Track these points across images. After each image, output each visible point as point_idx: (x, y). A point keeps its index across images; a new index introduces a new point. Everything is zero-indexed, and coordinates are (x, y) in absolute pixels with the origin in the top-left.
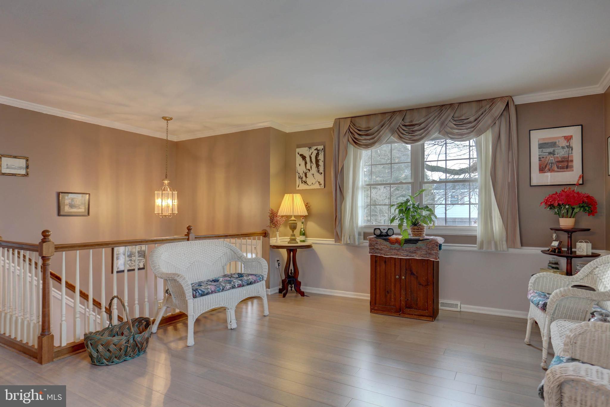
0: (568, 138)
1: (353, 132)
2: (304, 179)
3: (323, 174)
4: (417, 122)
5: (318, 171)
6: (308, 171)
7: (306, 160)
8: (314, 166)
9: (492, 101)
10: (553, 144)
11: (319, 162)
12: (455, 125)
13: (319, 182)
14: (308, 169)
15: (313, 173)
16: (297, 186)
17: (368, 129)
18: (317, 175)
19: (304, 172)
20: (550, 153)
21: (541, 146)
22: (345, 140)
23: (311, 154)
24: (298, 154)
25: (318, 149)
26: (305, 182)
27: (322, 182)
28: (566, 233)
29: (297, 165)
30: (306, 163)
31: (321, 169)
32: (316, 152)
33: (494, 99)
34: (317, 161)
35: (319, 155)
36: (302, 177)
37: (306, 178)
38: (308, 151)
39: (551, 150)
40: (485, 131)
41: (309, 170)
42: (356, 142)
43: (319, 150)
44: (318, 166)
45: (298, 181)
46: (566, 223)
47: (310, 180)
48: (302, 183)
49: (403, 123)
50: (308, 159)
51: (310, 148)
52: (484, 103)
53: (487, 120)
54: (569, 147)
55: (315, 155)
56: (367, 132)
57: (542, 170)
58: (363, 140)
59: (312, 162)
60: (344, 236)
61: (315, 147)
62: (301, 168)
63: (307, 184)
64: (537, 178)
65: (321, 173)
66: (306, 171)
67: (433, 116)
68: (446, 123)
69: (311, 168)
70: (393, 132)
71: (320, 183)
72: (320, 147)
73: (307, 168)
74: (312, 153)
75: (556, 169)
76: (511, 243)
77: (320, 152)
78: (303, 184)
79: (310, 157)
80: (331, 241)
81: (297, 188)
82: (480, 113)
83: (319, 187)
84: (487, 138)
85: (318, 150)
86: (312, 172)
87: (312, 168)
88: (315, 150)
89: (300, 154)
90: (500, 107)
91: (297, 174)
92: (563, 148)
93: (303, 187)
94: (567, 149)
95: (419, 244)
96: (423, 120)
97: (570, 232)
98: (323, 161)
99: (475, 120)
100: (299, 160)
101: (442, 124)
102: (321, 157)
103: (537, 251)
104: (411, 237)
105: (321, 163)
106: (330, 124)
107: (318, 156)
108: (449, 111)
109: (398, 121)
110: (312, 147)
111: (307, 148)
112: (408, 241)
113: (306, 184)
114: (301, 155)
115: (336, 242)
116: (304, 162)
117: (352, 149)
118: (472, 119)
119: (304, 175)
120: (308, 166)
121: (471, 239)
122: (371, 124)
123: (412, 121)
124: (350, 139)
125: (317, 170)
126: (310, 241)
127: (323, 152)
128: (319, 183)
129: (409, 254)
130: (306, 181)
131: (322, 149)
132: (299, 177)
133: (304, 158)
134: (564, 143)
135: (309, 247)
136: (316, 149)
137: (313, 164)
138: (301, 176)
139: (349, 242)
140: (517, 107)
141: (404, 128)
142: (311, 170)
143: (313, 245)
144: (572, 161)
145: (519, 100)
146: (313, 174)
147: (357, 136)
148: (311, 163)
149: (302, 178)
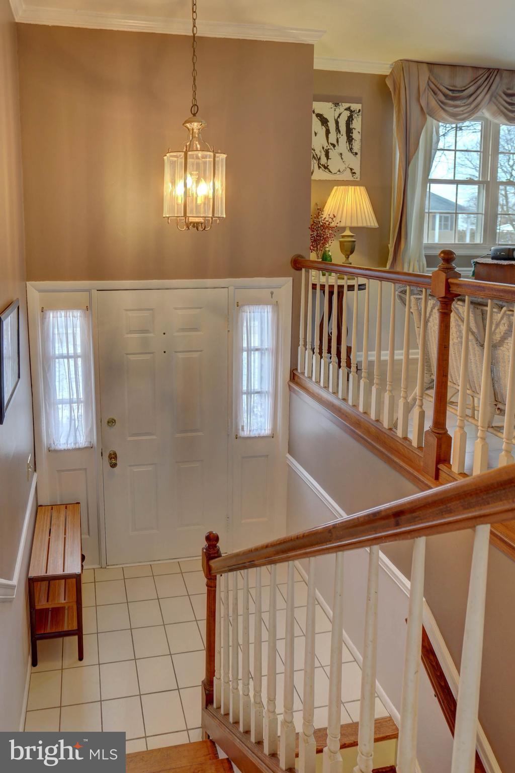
2: (323, 160)
3: (359, 156)
5: (351, 149)
6: (332, 147)
7: (327, 126)
8: (343, 139)
11: (352, 133)
13: (351, 169)
14: (332, 144)
15: (341, 152)
18: (348, 155)
19: (323, 148)
23: (339, 117)
24: (314, 112)
25: (351, 108)
26: (326, 167)
27: (357, 170)
29: (312, 134)
30: (328, 132)
31: (357, 146)
32: (348, 113)
34: (349, 131)
35: (353, 119)
36: (319, 157)
37: (327, 160)
38: (333, 109)
41: (334, 146)
43: (354, 111)
44: (350, 139)
45: (312, 164)
47: (335, 163)
48: (319, 167)
50: (332, 126)
51: (336, 105)
55: (346, 119)
59: (340, 132)
61: (346, 105)
62: (318, 142)
63: (330, 171)
65: (356, 154)
66: (328, 147)
69: (337, 141)
71: (353, 171)
72: (356, 107)
73: (329, 142)
74: (340, 115)
77: (356, 115)
78: (321, 169)
79: (337, 123)
83: (351, 178)
85: (351, 112)
86: (339, 149)
87: (339, 143)
88: (345, 109)
89: (317, 112)
91: (311, 151)
93: (320, 175)
98: (359, 132)
100: (316, 124)
102: (357, 124)
105: (356, 135)
106: (383, 69)
107: (352, 122)
110: (340, 104)
111: (330, 105)
113: (326, 170)
114: (320, 116)
116: (324, 129)
117: (428, 118)
119: (323, 153)
120: (333, 137)
122: (459, 82)
125: (348, 148)
127: (360, 117)
128: (351, 171)
130: (328, 166)
131: (359, 111)
132: (314, 157)
133: (324, 121)
136: (348, 109)
137: (340, 136)
138: (317, 155)
142: (337, 145)
146: (341, 154)
148: (337, 134)
149: (319, 159)
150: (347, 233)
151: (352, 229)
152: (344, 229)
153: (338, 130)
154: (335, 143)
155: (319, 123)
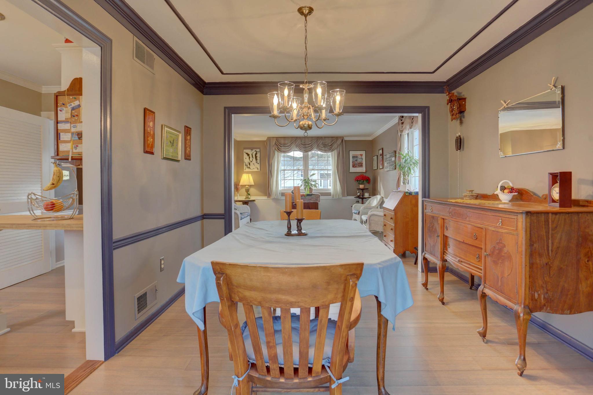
0: (361, 155)
1: (278, 145)
2: (248, 166)
3: (259, 164)
4: (307, 143)
5: (257, 162)
8: (254, 159)
9: (337, 138)
10: (357, 157)
12: (323, 146)
13: (257, 168)
16: (244, 169)
17: (284, 144)
18: (256, 164)
19: (248, 162)
20: (356, 160)
21: (353, 157)
22: (274, 148)
23: (253, 153)
24: (245, 152)
27: (259, 168)
28: (361, 190)
29: (244, 159)
30: (249, 158)
31: (258, 161)
33: (338, 137)
34: (256, 157)
37: (250, 166)
39: (356, 159)
40: (335, 150)
41: (252, 162)
42: (279, 150)
44: (256, 159)
45: (245, 167)
46: (361, 186)
47: (252, 166)
48: (247, 168)
49: (301, 143)
50: (251, 156)
51: (252, 150)
52: (334, 138)
53: (335, 146)
54: (362, 158)
55: (255, 154)
56: (284, 145)
57: (353, 166)
58: (283, 149)
60: (273, 195)
61: (255, 150)
62: (246, 160)
63: (250, 169)
64: (352, 170)
66: (250, 162)
67: (314, 142)
68: (320, 145)
69: (253, 160)
70: (297, 146)
72: (257, 150)
75: (358, 166)
76: (343, 195)
79: (252, 155)
80: (265, 198)
81: (244, 171)
82: (333, 142)
83: (257, 171)
84: (335, 152)
86: (253, 162)
89: (246, 152)
90: (339, 141)
91: (244, 163)
92: (360, 159)
93: (247, 170)
94: (361, 159)
95: (312, 196)
96: (310, 143)
97: (362, 190)
99: (331, 145)
100: (245, 156)
101: (318, 145)
102: (258, 155)
103: (352, 198)
104: (308, 193)
105: (258, 158)
106: (265, 139)
108: (321, 140)
109: (299, 141)
111: (250, 150)
112: (308, 195)
115: (268, 198)
117: (276, 153)
118: (330, 145)
119: (248, 164)
120: (251, 159)
121: (329, 194)
122: (286, 142)
123: (304, 143)
124: (277, 149)
126: (252, 198)
127: (259, 153)
129: (309, 200)
131: (259, 151)
132: (245, 165)
133: (248, 155)
134: (360, 157)
135: (254, 201)
136: (256, 151)
139: (275, 197)
140: (345, 141)
141: (301, 145)
143: (256, 200)
144: (363, 164)
145: (346, 139)
146: (254, 164)
147: (280, 147)
149: (247, 166)
150: (247, 186)
151: (248, 185)
152: (246, 185)
153: (253, 157)
154: (252, 161)
155: (247, 155)
